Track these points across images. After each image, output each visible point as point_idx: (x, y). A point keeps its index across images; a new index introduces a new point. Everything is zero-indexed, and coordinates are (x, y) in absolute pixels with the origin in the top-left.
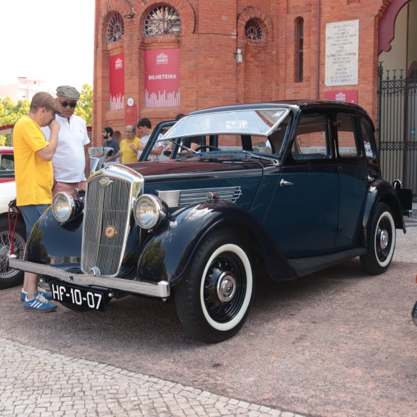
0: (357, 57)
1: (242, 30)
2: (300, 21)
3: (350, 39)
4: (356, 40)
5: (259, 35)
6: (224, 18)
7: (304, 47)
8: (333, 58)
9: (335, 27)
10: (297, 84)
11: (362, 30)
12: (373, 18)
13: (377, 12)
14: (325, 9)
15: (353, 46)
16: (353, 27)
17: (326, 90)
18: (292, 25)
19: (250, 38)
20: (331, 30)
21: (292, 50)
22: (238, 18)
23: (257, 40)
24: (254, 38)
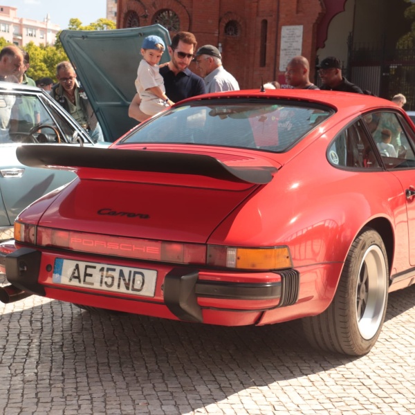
0: (300, 52)
1: (222, 29)
2: (265, 22)
3: (297, 39)
4: (300, 40)
5: (236, 33)
6: (210, 21)
7: (267, 42)
8: (285, 51)
9: (288, 29)
10: (261, 68)
11: (305, 32)
12: (312, 25)
13: (314, 21)
14: (282, 16)
15: (298, 44)
16: (299, 30)
17: (280, 74)
18: (259, 25)
19: (229, 34)
20: (285, 31)
21: (259, 44)
22: (220, 21)
23: (235, 36)
24: (232, 35)
